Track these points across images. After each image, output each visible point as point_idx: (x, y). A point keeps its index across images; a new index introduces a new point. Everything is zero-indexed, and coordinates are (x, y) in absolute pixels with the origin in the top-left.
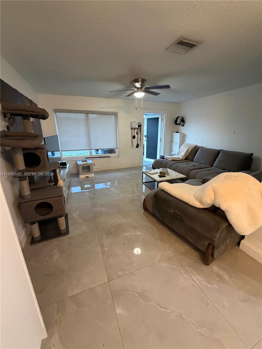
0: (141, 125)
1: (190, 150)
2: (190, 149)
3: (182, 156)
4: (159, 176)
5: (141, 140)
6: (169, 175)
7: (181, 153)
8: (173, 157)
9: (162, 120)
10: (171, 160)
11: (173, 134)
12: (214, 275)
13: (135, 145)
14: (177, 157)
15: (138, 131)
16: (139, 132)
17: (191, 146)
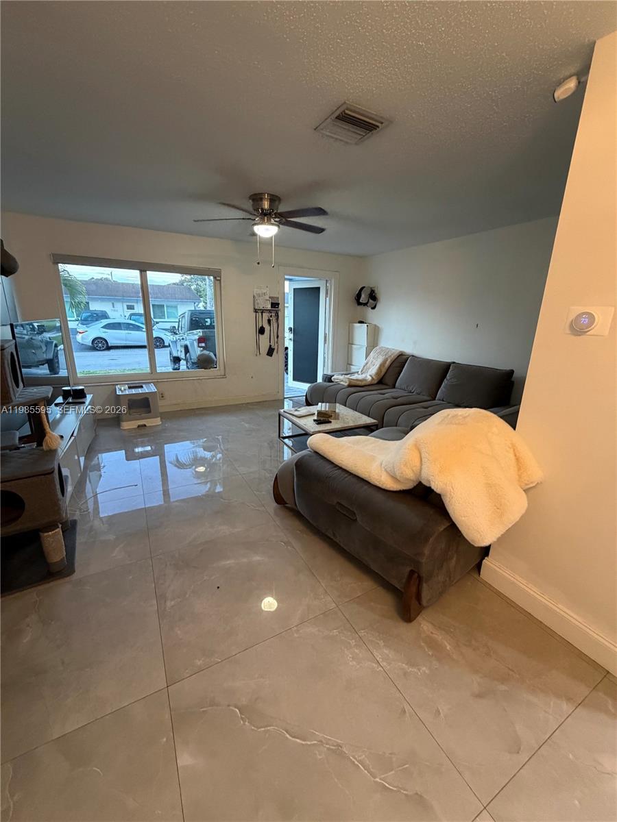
0: (279, 304)
1: (388, 363)
2: (389, 360)
3: (370, 376)
4: (315, 420)
5: (278, 337)
6: (338, 419)
7: (369, 368)
8: (351, 377)
9: (327, 293)
10: (346, 384)
11: (353, 326)
12: (423, 644)
13: (264, 349)
14: (360, 377)
15: (271, 316)
16: (273, 320)
17: (390, 354)
